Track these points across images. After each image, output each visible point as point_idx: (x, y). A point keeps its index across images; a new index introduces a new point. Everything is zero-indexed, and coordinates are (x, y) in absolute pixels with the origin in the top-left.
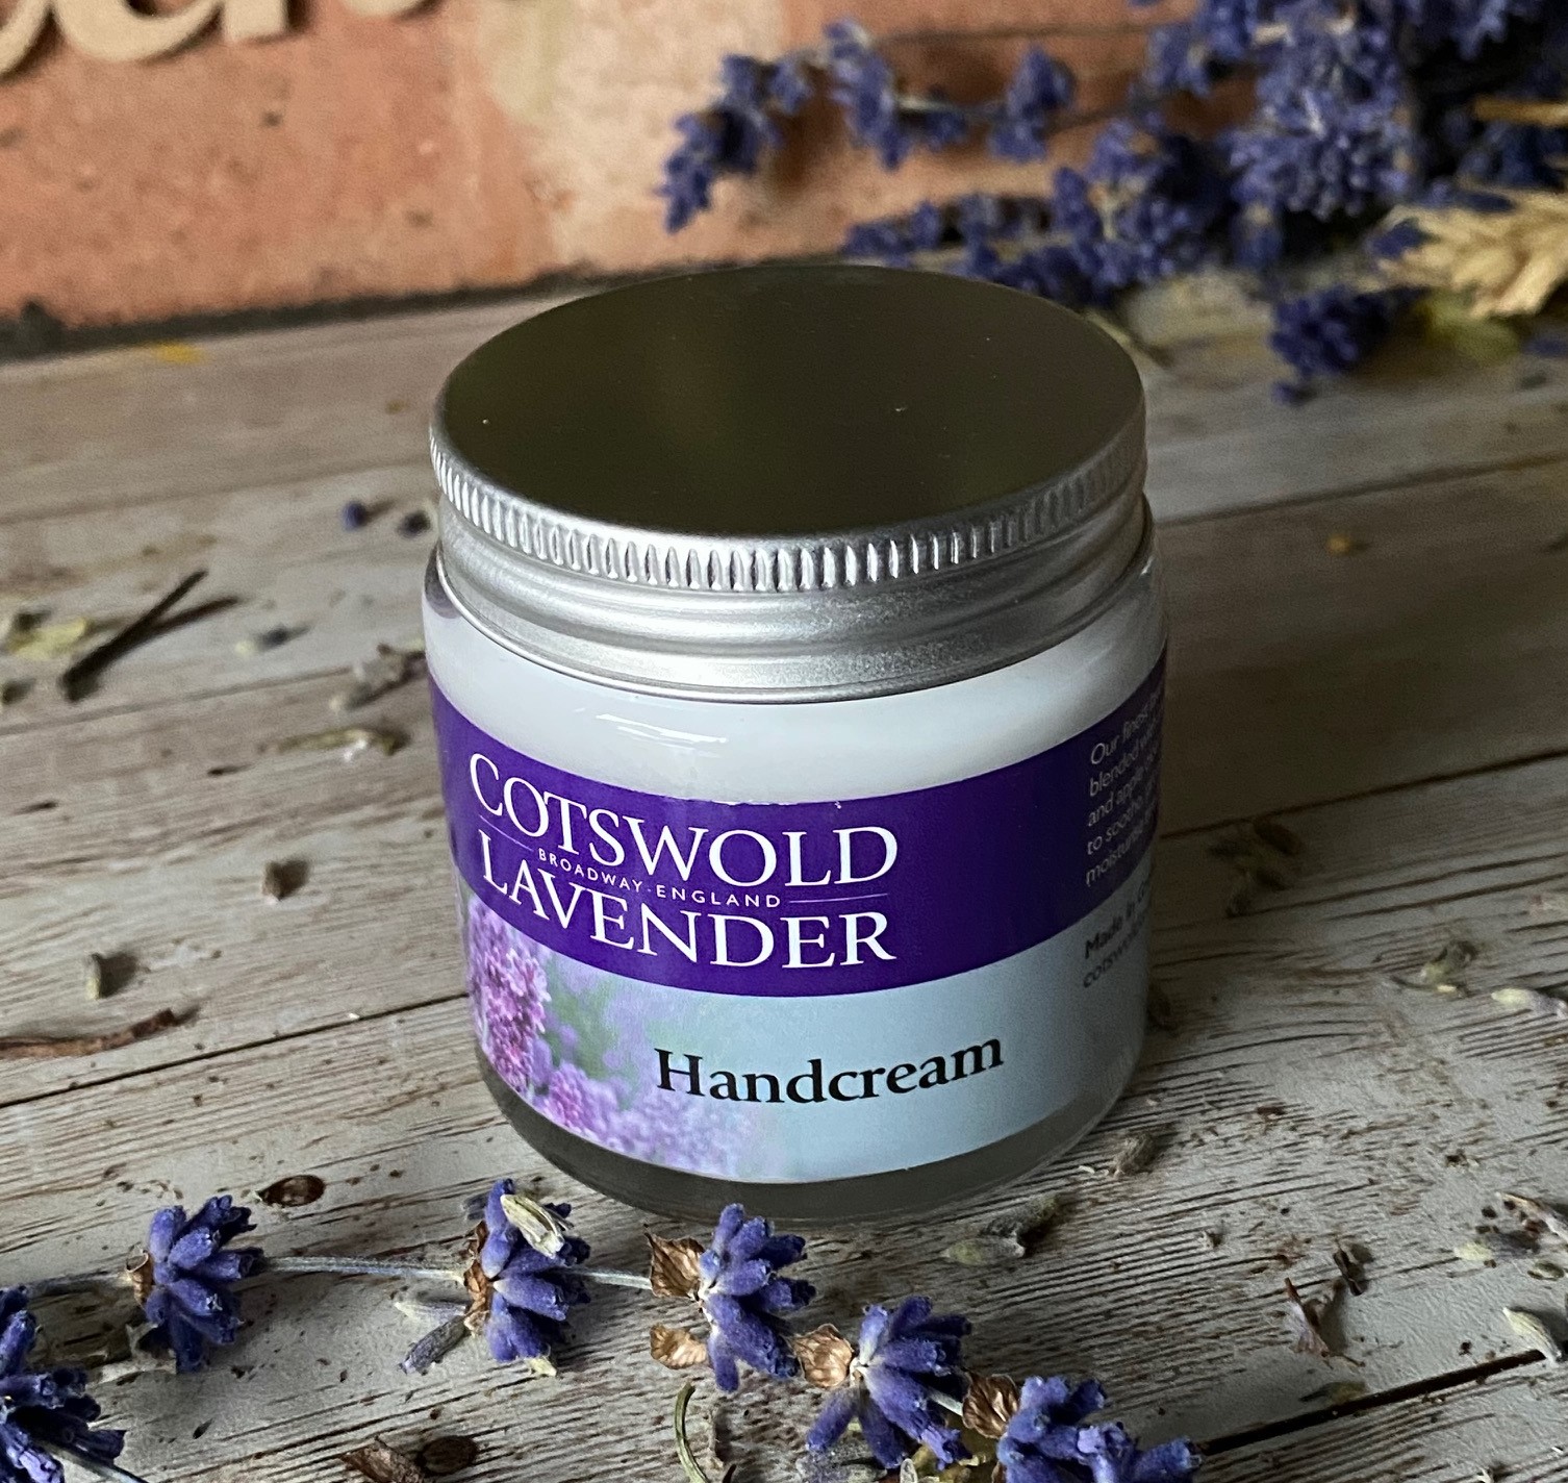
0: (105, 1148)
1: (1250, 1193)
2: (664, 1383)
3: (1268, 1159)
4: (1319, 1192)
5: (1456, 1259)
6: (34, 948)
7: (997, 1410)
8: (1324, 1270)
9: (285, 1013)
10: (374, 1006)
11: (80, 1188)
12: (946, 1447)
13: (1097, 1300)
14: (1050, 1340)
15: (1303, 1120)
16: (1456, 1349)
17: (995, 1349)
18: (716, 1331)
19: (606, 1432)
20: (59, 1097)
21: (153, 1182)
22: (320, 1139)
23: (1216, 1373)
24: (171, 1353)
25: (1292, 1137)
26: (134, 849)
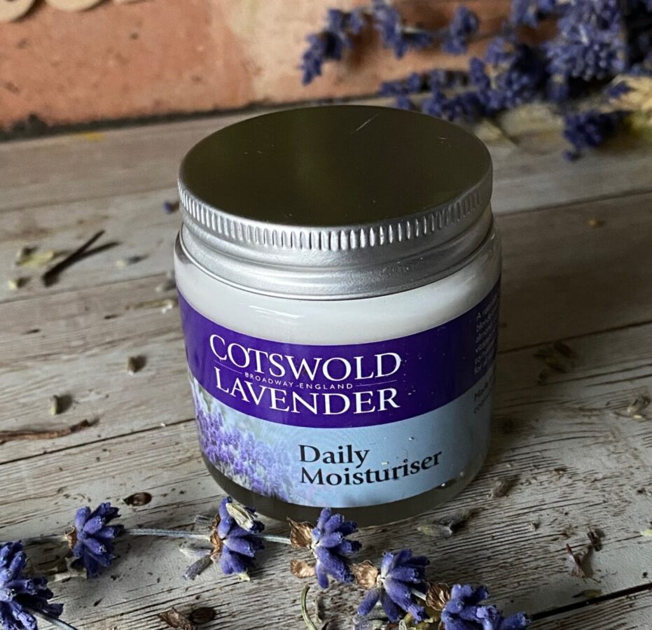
0: (59, 480)
1: (551, 506)
2: (296, 585)
3: (559, 491)
4: (581, 506)
5: (641, 536)
6: (30, 393)
7: (441, 598)
8: (583, 540)
9: (135, 422)
10: (174, 420)
11: (47, 497)
12: (418, 614)
13: (485, 552)
14: (463, 569)
15: (575, 474)
16: (641, 575)
17: (439, 573)
18: (319, 562)
19: (271, 606)
20: (39, 458)
21: (78, 494)
22: (150, 477)
23: (536, 585)
24: (85, 569)
25: (570, 481)
26: (72, 350)
